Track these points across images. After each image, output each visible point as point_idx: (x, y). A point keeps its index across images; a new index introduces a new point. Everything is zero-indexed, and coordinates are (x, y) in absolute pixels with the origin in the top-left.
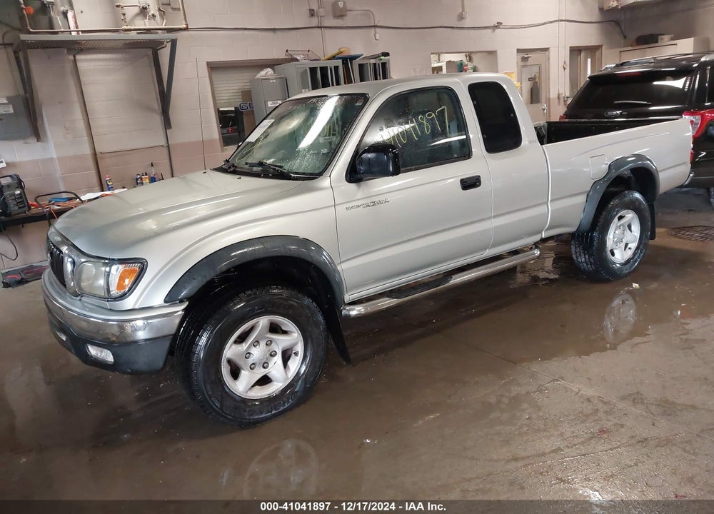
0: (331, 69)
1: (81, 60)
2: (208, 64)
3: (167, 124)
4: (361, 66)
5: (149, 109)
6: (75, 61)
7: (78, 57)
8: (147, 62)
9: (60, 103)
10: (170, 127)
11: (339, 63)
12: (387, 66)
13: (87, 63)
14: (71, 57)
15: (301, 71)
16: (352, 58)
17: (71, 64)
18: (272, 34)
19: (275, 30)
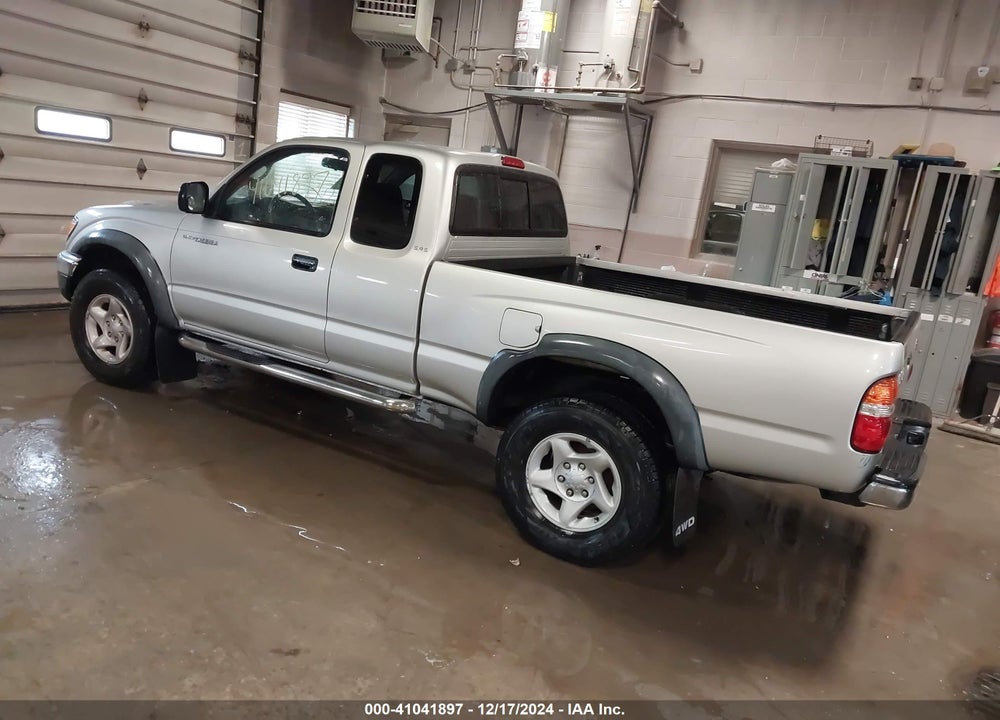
0: (858, 172)
1: (575, 121)
2: (715, 141)
3: (633, 206)
4: (945, 179)
5: (621, 184)
6: (567, 122)
7: (574, 118)
10: (635, 211)
13: (576, 125)
14: (565, 117)
15: (806, 167)
16: (930, 162)
17: (563, 124)
18: (827, 111)
19: (833, 106)
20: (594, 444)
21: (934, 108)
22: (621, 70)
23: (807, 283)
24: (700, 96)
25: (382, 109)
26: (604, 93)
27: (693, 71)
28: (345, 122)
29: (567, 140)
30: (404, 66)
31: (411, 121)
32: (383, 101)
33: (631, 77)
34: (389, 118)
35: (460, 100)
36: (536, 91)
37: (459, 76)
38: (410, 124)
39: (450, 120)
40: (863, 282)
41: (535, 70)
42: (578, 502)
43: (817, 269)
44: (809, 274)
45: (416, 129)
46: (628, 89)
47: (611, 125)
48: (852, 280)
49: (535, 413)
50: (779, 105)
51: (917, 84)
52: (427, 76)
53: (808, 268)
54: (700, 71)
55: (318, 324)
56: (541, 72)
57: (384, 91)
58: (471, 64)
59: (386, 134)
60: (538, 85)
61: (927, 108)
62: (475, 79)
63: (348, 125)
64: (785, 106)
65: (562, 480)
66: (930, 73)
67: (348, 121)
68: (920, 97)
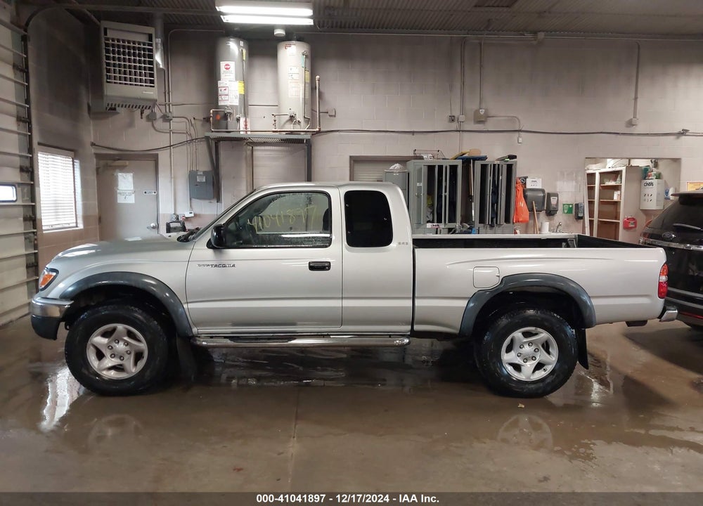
0: (446, 168)
1: (258, 150)
2: (351, 157)
4: (484, 167)
6: (252, 150)
7: (255, 148)
8: (301, 154)
9: (234, 178)
11: (459, 163)
12: (513, 167)
13: (260, 152)
14: (250, 148)
15: (418, 168)
16: (475, 159)
17: (249, 152)
18: (410, 135)
19: (413, 133)
20: (539, 330)
21: (463, 131)
22: (299, 117)
23: (430, 231)
24: (338, 131)
25: (93, 150)
26: (292, 133)
27: (330, 116)
28: (71, 163)
29: (254, 163)
30: (108, 117)
31: (120, 158)
32: (93, 144)
33: (305, 122)
34: (98, 156)
35: (163, 140)
36: (241, 133)
37: (160, 124)
38: (119, 160)
39: (157, 155)
40: (457, 225)
41: (238, 120)
42: (530, 365)
43: (433, 222)
44: (429, 225)
45: (127, 163)
46: (306, 130)
47: (284, 151)
48: (451, 225)
49: (504, 321)
50: (384, 134)
51: (452, 119)
52: (131, 124)
53: (428, 222)
54: (335, 116)
55: (336, 303)
56: (242, 120)
57: (92, 136)
58: (170, 115)
59: (97, 169)
60: (241, 129)
61: (459, 131)
62: (175, 125)
63: (73, 165)
64: (387, 134)
65: (519, 355)
66: (456, 113)
67: (73, 162)
68: (454, 126)
